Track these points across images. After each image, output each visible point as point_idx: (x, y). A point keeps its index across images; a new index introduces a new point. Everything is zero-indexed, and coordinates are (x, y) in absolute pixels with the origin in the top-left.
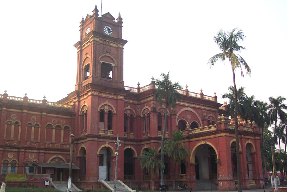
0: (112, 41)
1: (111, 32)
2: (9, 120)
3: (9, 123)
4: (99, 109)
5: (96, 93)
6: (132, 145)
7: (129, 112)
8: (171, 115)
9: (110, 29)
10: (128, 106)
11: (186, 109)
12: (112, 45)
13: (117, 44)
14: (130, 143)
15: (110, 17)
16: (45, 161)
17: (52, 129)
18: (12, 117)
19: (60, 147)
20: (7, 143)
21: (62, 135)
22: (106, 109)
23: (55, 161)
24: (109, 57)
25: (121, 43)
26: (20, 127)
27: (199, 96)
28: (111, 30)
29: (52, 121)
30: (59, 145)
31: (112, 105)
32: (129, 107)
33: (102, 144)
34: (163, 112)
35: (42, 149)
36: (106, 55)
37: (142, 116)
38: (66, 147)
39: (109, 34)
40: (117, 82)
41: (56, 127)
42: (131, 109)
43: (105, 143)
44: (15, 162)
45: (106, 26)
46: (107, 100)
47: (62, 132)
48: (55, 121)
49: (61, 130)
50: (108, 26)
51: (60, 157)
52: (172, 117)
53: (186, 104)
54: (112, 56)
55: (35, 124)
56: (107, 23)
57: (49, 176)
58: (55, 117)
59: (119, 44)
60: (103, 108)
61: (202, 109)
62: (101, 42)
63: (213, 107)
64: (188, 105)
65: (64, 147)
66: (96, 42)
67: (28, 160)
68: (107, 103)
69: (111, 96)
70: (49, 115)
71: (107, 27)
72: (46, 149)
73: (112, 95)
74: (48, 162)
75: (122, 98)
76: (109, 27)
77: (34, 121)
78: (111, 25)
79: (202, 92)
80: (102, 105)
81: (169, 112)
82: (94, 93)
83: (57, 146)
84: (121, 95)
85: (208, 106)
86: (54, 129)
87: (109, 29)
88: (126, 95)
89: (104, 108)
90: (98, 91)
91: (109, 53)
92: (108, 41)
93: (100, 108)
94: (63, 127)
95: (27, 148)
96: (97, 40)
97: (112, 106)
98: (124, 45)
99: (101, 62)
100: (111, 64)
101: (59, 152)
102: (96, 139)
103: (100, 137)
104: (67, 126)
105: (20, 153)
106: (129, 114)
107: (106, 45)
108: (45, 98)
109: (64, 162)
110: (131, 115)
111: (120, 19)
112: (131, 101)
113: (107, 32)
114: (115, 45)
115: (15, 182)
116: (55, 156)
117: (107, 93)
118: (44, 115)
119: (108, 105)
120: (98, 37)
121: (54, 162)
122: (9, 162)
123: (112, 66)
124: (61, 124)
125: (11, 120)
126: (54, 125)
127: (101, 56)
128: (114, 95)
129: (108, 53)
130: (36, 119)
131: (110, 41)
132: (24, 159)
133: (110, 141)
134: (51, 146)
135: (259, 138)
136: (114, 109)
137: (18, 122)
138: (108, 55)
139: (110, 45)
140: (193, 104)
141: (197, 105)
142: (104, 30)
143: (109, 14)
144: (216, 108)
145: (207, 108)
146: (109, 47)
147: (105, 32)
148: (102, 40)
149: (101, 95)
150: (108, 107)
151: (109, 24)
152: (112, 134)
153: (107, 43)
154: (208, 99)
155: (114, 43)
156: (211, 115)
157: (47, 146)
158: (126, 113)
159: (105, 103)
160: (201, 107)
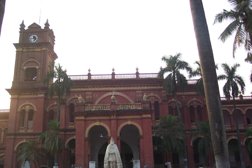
0: (35, 47)
1: (37, 39)
4: (19, 110)
5: (16, 96)
7: (56, 108)
9: (36, 36)
11: (110, 94)
12: (37, 50)
13: (40, 48)
15: (36, 26)
22: (27, 109)
24: (33, 61)
28: (37, 38)
29: (2, 125)
32: (55, 103)
33: (20, 141)
36: (30, 60)
39: (34, 42)
41: (4, 130)
43: (22, 139)
45: (31, 35)
46: (27, 101)
48: (4, 125)
50: (34, 34)
54: (36, 60)
56: (32, 32)
60: (23, 109)
62: (25, 50)
63: (154, 86)
64: (114, 89)
66: (19, 52)
68: (27, 103)
71: (33, 36)
73: (33, 95)
75: (42, 95)
76: (35, 36)
78: (36, 34)
79: (138, 71)
80: (23, 105)
82: (13, 96)
84: (41, 94)
87: (34, 38)
88: (45, 92)
89: (25, 108)
90: (17, 94)
91: (33, 58)
92: (32, 48)
96: (21, 50)
97: (33, 105)
99: (25, 68)
100: (36, 67)
102: (13, 137)
103: (16, 135)
107: (30, 52)
111: (47, 25)
113: (33, 40)
114: (39, 50)
117: (27, 95)
119: (29, 105)
120: (20, 47)
123: (37, 69)
126: (3, 128)
127: (24, 64)
129: (32, 59)
133: (28, 137)
138: (31, 60)
139: (35, 50)
140: (117, 87)
141: (127, 86)
142: (30, 39)
143: (34, 24)
144: (161, 86)
145: (145, 88)
146: (33, 53)
147: (31, 41)
148: (26, 49)
149: (22, 97)
150: (29, 107)
151: (35, 32)
152: (32, 131)
153: (32, 50)
154: (148, 78)
155: (38, 48)
156: (152, 94)
157: (4, 146)
158: (52, 109)
159: (25, 104)
160: (135, 88)
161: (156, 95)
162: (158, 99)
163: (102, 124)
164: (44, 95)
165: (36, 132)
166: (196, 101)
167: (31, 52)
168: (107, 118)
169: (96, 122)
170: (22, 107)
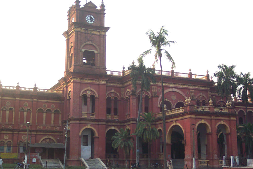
0: (94, 29)
1: (94, 21)
2: (4, 107)
3: (4, 109)
4: (81, 95)
5: (78, 80)
6: (115, 126)
7: (113, 95)
8: (152, 97)
9: (93, 17)
10: (111, 90)
11: (170, 90)
12: (95, 33)
13: (99, 31)
14: (113, 124)
15: (92, 6)
16: (37, 141)
17: (43, 113)
18: (6, 104)
19: (50, 129)
20: (3, 126)
21: (53, 118)
22: (88, 94)
23: (46, 141)
24: (91, 44)
25: (104, 31)
26: (14, 112)
27: (187, 76)
28: (94, 19)
29: (43, 106)
30: (50, 127)
31: (94, 89)
32: (113, 91)
33: (84, 126)
34: (144, 94)
35: (34, 131)
36: (89, 43)
37: (126, 99)
38: (56, 129)
39: (91, 23)
40: (99, 68)
41: (46, 111)
42: (115, 92)
43: (87, 124)
44: (10, 142)
45: (88, 15)
46: (89, 86)
47: (53, 115)
48: (45, 106)
49: (51, 113)
51: (51, 137)
52: (154, 99)
53: (171, 85)
54: (94, 43)
55: (27, 109)
56: (89, 12)
57: (39, 154)
58: (45, 102)
59: (101, 31)
60: (85, 94)
61: (189, 89)
62: (83, 31)
63: (203, 87)
64: (173, 85)
65: (55, 129)
66: (78, 32)
67: (21, 141)
68: (89, 88)
69: (93, 82)
70: (40, 100)
72: (37, 131)
73: (94, 80)
74: (40, 142)
75: (104, 82)
76: (91, 16)
77: (25, 107)
78: (93, 14)
79: (191, 71)
80: (84, 90)
81: (150, 94)
82: (76, 80)
83: (48, 128)
84: (103, 81)
85: (198, 86)
86: (44, 113)
87: (91, 18)
88: (108, 80)
89: (87, 93)
90: (79, 78)
91: (92, 41)
92: (90, 30)
93: (83, 93)
94: (53, 111)
95: (20, 131)
96: (79, 30)
97: (94, 91)
98: (106, 32)
99: (83, 50)
100: (94, 51)
101: (49, 134)
102: (78, 122)
103: (81, 120)
104: (57, 110)
105: (14, 135)
106: (114, 96)
108: (36, 86)
109: (55, 142)
110: (116, 98)
111: (103, 6)
112: (115, 85)
113: (90, 21)
114: (97, 33)
115: (9, 160)
116: (46, 137)
117: (89, 79)
118: (35, 101)
119: (90, 90)
120: (79, 27)
121: (44, 142)
122: (5, 143)
123: (95, 53)
124: (51, 108)
125: (5, 107)
126: (45, 110)
127: (83, 45)
128: (95, 80)
129: (90, 42)
130: (28, 105)
131: (92, 29)
132: (18, 140)
133: (92, 123)
134: (42, 128)
135: (235, 118)
136: (96, 93)
137: (12, 109)
138: (90, 43)
139: (92, 33)
140: (179, 84)
141: (184, 85)
142: (87, 20)
143: (91, 3)
144: (208, 87)
145: (196, 88)
146: (91, 35)
147: (88, 21)
148: (84, 29)
149: (83, 81)
150: (90, 92)
151: (92, 12)
152: (94, 117)
153: (89, 32)
154: (198, 79)
155: (96, 31)
156: (201, 94)
157: (38, 128)
158: (109, 96)
159: (87, 89)
160: (189, 87)
161: (204, 95)
162: (205, 99)
163: (206, 122)
164: (105, 82)
165: (100, 118)
166: (222, 101)
167: (88, 34)
168: (209, 117)
169: (201, 120)
170: (84, 91)
